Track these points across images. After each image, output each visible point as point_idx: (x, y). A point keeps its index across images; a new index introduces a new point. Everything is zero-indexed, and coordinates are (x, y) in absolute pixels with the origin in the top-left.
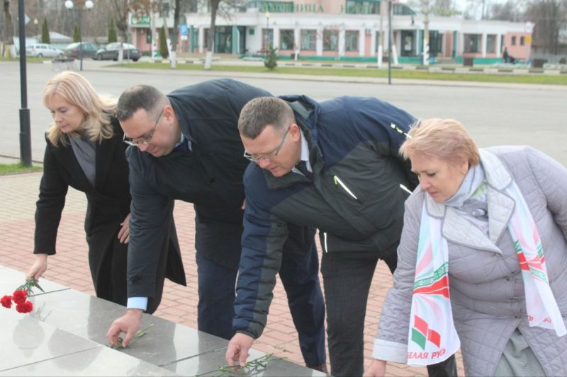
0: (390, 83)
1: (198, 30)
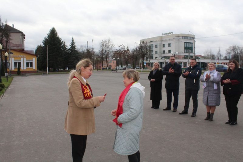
1: (152, 63)
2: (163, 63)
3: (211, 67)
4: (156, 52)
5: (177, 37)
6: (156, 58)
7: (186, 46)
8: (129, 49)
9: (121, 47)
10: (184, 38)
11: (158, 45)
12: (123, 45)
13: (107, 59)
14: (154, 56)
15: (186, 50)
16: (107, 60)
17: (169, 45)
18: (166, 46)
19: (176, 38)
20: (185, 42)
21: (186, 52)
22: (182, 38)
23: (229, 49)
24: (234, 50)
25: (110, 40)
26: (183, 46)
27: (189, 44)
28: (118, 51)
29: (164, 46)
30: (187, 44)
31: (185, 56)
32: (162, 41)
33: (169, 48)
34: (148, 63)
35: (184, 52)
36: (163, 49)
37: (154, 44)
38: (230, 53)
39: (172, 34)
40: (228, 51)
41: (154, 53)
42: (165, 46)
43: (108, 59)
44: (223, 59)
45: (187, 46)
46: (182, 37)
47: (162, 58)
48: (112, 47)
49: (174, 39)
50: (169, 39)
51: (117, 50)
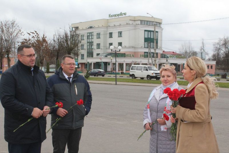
0: (116, 84)
1: (91, 63)
2: (109, 64)
3: (169, 76)
4: (98, 45)
5: (133, 22)
6: (98, 54)
7: (146, 37)
8: (46, 39)
9: (32, 35)
10: (144, 24)
11: (102, 33)
12: (36, 32)
13: (8, 55)
14: (94, 51)
15: (146, 43)
16: (8, 57)
17: (120, 34)
18: (115, 35)
19: (131, 22)
20: (145, 31)
21: (146, 46)
22: (141, 24)
23: (218, 44)
24: (226, 45)
25: (15, 23)
26: (141, 36)
27: (152, 33)
28: (27, 42)
29: (111, 35)
30: (149, 33)
31: (145, 52)
32: (108, 27)
33: (120, 40)
34: (84, 63)
35: (143, 47)
36: (110, 40)
37: (95, 31)
38: (219, 49)
39: (124, 16)
40: (216, 46)
41: (95, 46)
42: (113, 35)
43: (10, 56)
44: (209, 60)
45: (149, 37)
46: (141, 21)
47: (106, 56)
48: (19, 34)
49: (127, 24)
50: (120, 25)
51: (26, 40)
